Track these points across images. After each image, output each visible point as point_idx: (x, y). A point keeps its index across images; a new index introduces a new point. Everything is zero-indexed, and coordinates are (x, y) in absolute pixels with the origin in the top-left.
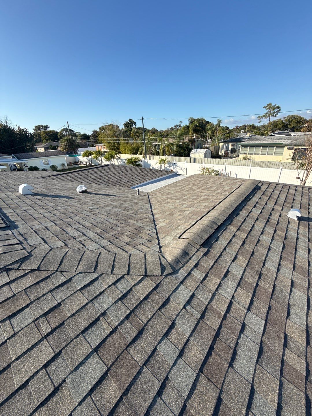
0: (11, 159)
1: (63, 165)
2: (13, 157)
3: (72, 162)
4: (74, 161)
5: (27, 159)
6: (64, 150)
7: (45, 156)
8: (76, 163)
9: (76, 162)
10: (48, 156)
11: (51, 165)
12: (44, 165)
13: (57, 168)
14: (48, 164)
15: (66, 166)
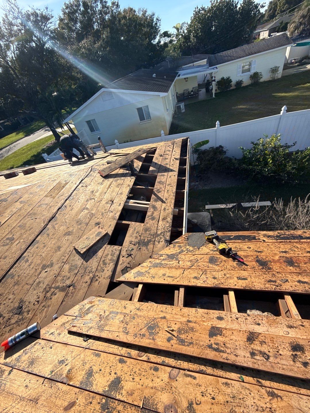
1: (274, 70)
2: (208, 62)
4: (304, 56)
5: (220, 64)
6: (295, 30)
7: (250, 55)
9: (307, 57)
10: (256, 53)
11: (252, 72)
12: (243, 73)
13: (261, 78)
14: (249, 70)
15: (278, 72)
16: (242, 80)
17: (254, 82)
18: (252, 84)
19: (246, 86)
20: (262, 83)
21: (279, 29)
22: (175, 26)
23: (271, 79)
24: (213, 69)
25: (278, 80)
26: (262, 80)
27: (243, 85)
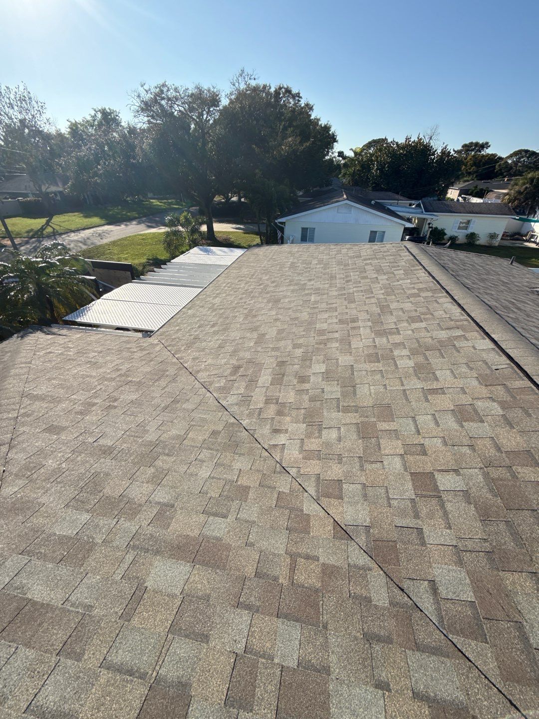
0: (413, 208)
1: (493, 236)
2: (418, 206)
3: (511, 231)
4: (516, 231)
5: (437, 212)
6: (509, 203)
7: (470, 213)
8: (517, 235)
9: (519, 234)
10: (477, 213)
11: (470, 231)
12: (459, 229)
13: (478, 240)
14: (466, 228)
15: (497, 240)
16: (456, 237)
17: (470, 243)
18: (465, 243)
19: (459, 244)
20: (477, 245)
21: (472, 192)
22: (354, 149)
23: (487, 244)
24: (431, 215)
25: (495, 247)
26: (478, 243)
27: (457, 242)
